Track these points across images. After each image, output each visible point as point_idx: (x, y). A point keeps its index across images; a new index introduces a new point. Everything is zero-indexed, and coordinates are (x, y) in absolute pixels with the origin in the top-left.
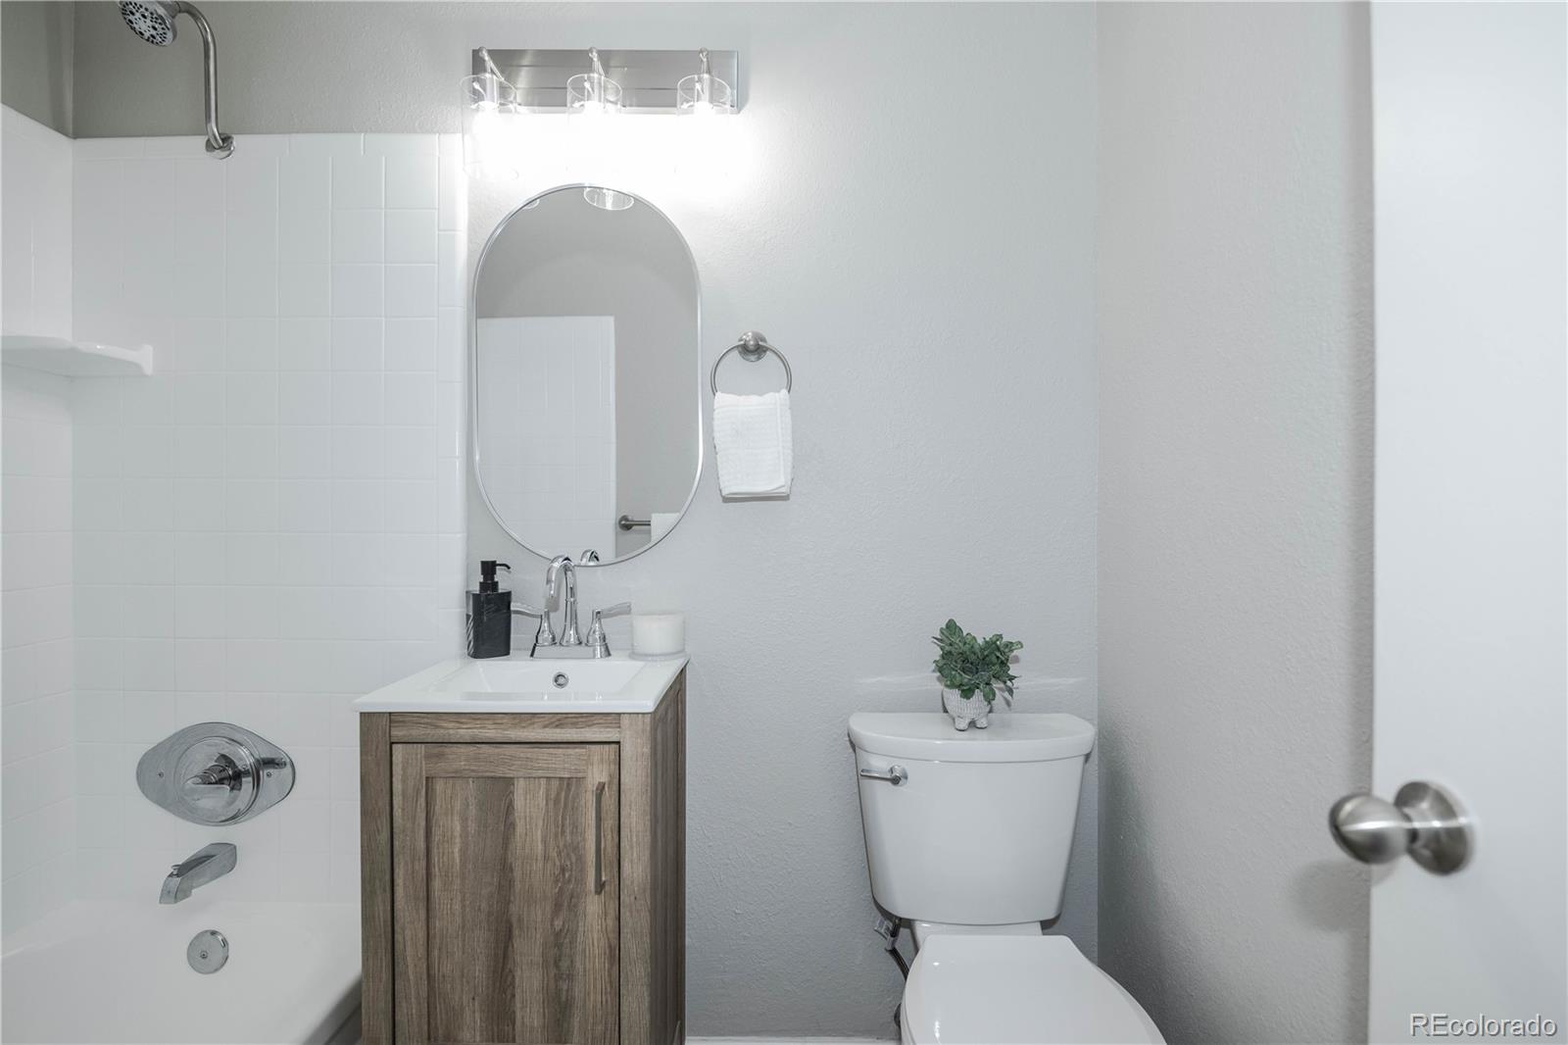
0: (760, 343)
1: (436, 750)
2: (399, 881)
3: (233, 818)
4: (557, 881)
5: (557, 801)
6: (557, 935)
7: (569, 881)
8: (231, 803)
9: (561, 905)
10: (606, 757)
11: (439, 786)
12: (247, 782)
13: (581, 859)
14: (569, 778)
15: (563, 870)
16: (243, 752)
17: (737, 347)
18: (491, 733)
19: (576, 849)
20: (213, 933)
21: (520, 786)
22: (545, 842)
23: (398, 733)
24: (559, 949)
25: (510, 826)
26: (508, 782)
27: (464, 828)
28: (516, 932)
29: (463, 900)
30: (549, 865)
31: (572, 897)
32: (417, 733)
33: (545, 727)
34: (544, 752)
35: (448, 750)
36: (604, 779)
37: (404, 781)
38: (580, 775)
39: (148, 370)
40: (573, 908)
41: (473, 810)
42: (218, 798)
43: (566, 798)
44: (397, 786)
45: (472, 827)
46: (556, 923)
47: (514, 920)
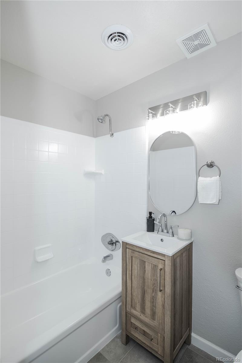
0: (212, 164)
1: (133, 251)
2: (127, 274)
3: (113, 250)
4: (153, 286)
5: (153, 269)
6: (153, 297)
7: (155, 287)
8: (112, 248)
9: (154, 291)
10: (162, 263)
11: (133, 258)
12: (114, 244)
13: (157, 282)
14: (155, 265)
15: (154, 284)
16: (114, 239)
17: (206, 165)
18: (141, 251)
19: (157, 280)
20: (109, 270)
21: (147, 264)
22: (151, 276)
23: (127, 246)
24: (153, 300)
25: (145, 271)
26: (145, 262)
27: (137, 268)
28: (146, 293)
29: (137, 282)
30: (152, 281)
31: (156, 290)
32: (130, 247)
33: (151, 253)
34: (151, 258)
35: (135, 252)
36: (162, 268)
37: (128, 255)
38: (157, 265)
39: (103, 174)
40: (156, 293)
41: (139, 265)
42: (110, 246)
43: (155, 268)
44: (127, 256)
45: (139, 268)
46: (153, 294)
47: (145, 290)
